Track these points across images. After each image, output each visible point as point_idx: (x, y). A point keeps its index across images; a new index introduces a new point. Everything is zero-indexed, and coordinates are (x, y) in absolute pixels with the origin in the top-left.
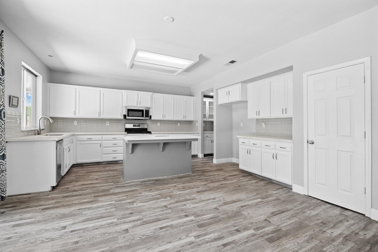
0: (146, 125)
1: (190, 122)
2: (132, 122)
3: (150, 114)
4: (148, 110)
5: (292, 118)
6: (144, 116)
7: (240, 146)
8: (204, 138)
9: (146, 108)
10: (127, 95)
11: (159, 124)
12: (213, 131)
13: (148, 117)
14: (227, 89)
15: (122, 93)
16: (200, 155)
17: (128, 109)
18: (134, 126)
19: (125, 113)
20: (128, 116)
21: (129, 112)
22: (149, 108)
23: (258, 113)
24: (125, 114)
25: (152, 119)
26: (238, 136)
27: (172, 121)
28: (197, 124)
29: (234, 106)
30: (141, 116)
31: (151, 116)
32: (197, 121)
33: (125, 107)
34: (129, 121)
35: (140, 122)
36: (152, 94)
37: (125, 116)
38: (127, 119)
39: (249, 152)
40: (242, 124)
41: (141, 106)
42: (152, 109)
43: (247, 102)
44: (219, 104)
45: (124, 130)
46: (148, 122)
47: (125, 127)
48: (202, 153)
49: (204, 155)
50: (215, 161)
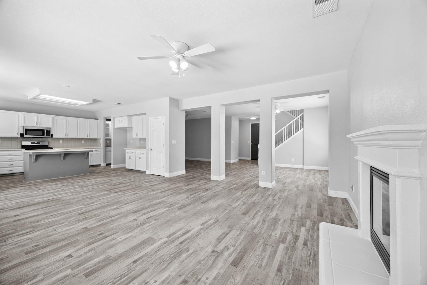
0: (47, 142)
1: (95, 140)
2: (30, 140)
3: (52, 133)
4: (50, 130)
5: (146, 138)
6: (45, 135)
7: (126, 154)
8: (106, 151)
9: (46, 128)
10: (25, 116)
11: (61, 142)
12: (111, 146)
13: (50, 136)
14: (120, 119)
15: (19, 115)
16: (103, 165)
17: (26, 129)
18: (32, 143)
19: (22, 131)
20: (26, 134)
21: (27, 131)
22: (50, 128)
23: (137, 135)
24: (23, 133)
25: (54, 137)
26: (125, 149)
27: (76, 139)
28: (100, 141)
29: (127, 129)
30: (42, 135)
31: (52, 135)
32: (100, 139)
33: (23, 127)
34: (27, 139)
35: (41, 140)
36: (54, 117)
37: (22, 135)
38: (25, 137)
39: (130, 158)
40: (132, 141)
41: (40, 126)
42: (53, 129)
43: (132, 127)
44: (115, 127)
45: (21, 147)
46: (50, 140)
47: (21, 144)
48: (104, 163)
49: (106, 164)
50: (112, 167)
